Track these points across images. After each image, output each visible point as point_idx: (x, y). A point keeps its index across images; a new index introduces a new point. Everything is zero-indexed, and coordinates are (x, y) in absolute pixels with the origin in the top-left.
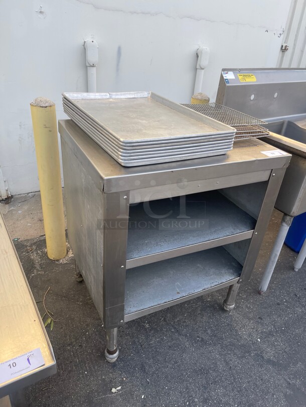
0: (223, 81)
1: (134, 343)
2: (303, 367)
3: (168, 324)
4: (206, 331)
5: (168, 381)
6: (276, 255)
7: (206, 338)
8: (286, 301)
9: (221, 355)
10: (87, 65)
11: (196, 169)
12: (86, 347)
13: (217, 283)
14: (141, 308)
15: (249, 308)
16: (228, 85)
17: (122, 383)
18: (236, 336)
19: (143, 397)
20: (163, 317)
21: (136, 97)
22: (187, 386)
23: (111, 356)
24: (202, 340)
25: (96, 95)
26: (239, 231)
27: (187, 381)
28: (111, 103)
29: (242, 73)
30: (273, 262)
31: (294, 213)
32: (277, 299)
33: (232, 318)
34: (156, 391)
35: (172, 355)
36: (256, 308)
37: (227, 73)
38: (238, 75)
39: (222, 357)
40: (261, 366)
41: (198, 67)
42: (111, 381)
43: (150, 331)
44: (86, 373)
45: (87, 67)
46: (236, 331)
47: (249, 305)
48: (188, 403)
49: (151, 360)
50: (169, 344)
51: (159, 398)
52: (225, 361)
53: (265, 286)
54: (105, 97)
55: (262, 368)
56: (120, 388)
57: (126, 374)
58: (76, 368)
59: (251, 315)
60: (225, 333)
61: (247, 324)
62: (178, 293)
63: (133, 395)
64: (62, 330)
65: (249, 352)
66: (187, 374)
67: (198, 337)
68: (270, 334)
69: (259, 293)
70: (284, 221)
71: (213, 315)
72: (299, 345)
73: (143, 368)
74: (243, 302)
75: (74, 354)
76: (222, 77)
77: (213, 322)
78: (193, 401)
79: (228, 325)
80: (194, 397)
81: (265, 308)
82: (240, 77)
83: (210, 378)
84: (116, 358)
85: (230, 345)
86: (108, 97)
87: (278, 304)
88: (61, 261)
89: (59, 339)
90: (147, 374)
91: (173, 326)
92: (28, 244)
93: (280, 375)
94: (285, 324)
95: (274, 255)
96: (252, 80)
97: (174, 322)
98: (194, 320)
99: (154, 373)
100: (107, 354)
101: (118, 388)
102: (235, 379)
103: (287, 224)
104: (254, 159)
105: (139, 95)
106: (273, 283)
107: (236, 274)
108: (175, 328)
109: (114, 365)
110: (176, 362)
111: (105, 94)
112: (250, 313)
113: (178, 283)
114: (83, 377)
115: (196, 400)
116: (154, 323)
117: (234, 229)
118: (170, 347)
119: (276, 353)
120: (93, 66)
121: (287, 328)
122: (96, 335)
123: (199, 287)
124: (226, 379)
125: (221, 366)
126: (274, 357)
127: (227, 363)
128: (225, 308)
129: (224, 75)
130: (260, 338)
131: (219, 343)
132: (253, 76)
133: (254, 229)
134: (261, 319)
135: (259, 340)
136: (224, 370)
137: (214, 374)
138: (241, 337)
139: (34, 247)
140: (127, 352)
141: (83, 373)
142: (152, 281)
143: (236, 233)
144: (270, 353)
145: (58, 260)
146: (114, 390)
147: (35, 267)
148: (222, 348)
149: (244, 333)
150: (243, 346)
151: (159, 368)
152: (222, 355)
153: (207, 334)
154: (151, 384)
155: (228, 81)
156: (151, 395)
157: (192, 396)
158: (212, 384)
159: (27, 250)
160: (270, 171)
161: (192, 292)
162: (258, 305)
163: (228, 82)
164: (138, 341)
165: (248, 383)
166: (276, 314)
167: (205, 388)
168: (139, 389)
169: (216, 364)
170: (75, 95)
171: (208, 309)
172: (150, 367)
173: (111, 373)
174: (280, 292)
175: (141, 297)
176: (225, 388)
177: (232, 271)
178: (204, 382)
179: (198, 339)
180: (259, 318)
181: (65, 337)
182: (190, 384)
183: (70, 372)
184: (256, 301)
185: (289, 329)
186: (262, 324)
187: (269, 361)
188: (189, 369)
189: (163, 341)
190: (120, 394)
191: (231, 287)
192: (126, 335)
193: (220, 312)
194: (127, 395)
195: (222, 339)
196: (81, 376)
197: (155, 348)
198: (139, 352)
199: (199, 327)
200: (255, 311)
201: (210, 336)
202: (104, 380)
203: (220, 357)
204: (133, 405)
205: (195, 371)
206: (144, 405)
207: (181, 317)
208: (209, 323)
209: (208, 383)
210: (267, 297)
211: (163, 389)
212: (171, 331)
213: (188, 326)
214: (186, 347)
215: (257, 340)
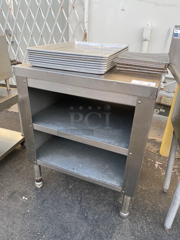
1: (55, 188)
3: (80, 194)
5: (45, 216)
9: (86, 232)
15: (142, 227)
17: (30, 198)
19: (28, 211)
20: (83, 189)
22: (49, 227)
24: (87, 217)
34: (36, 215)
35: (63, 208)
42: (28, 194)
43: (69, 190)
44: (26, 183)
46: (114, 232)
47: (145, 227)
48: (39, 233)
49: (51, 201)
50: (68, 202)
51: (32, 218)
56: (27, 199)
57: (36, 196)
58: (26, 179)
59: (137, 234)
60: (105, 226)
62: (74, 169)
63: (27, 207)
66: (57, 222)
71: (111, 211)
73: (44, 201)
74: (143, 223)
77: (106, 215)
78: (42, 236)
79: (114, 224)
80: (45, 235)
83: (64, 236)
85: (98, 234)
91: (82, 197)
97: (84, 196)
98: (96, 204)
99: (45, 207)
101: (25, 198)
108: (81, 199)
109: (37, 189)
110: (59, 213)
112: (139, 232)
113: (81, 165)
114: (23, 184)
115: (44, 237)
116: (75, 188)
118: (67, 204)
122: (47, 173)
123: (88, 174)
131: (93, 227)
137: (69, 237)
138: (111, 237)
140: (48, 189)
146: (23, 198)
148: (91, 231)
151: (50, 207)
152: (86, 233)
153: (94, 217)
154: (38, 210)
156: (32, 213)
162: (152, 233)
164: (58, 189)
167: (55, 237)
168: (32, 207)
169: (77, 234)
171: (113, 206)
172: (47, 203)
173: (32, 191)
178: (59, 234)
179: (86, 214)
182: (52, 227)
184: (155, 230)
188: (60, 221)
189: (67, 199)
190: (24, 201)
192: (57, 183)
194: (25, 204)
195: (99, 227)
197: (60, 198)
198: (52, 193)
199: (94, 210)
200: (144, 234)
201: (93, 219)
202: (27, 191)
203: (83, 233)
204: (22, 210)
205: (62, 225)
206: (24, 215)
207: (92, 197)
208: (103, 212)
209: (59, 237)
210: (168, 235)
211: (39, 217)
212: (77, 199)
213: (89, 203)
214: (74, 211)
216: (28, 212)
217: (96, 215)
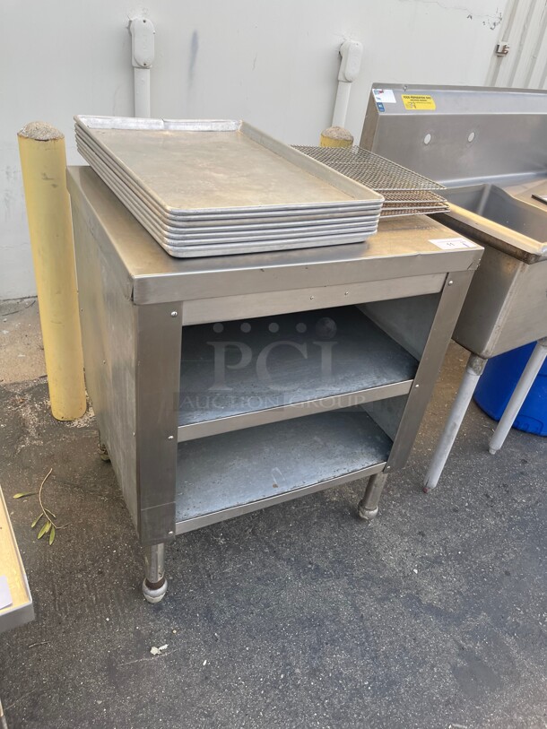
0: (373, 106)
1: (196, 570)
2: (489, 620)
3: (258, 540)
4: (324, 553)
5: (250, 636)
6: (455, 425)
7: (324, 565)
8: (470, 504)
9: (346, 594)
10: (134, 64)
11: (307, 267)
12: (110, 575)
13: (345, 471)
14: (208, 511)
15: (403, 516)
16: (381, 114)
17: (169, 638)
18: (376, 563)
19: (205, 663)
20: (250, 527)
21: (214, 129)
22: (284, 646)
23: (152, 592)
24: (317, 567)
25: (138, 123)
26: (385, 381)
27: (285, 637)
28: (167, 138)
29: (409, 93)
30: (450, 437)
31: (487, 351)
32: (454, 502)
33: (372, 533)
34: (229, 653)
35: (262, 593)
36: (417, 516)
37: (381, 92)
38: (403, 96)
39: (349, 598)
40: (416, 616)
41: (341, 77)
42: (151, 634)
43: (227, 550)
44: (108, 619)
45: (133, 67)
46: (378, 555)
47: (403, 511)
48: (282, 676)
49: (225, 601)
50: (258, 574)
51: (234, 667)
52: (353, 605)
53: (435, 480)
54: (155, 127)
55: (416, 620)
56: (166, 646)
57: (178, 623)
58: (90, 611)
59: (406, 529)
60: (357, 557)
61: (397, 543)
62: (275, 486)
63: (189, 659)
64: (69, 545)
65: (396, 591)
66: (285, 625)
67: (310, 563)
68: (436, 561)
69: (424, 490)
70: (471, 366)
71: (340, 526)
72: (485, 583)
73: (208, 614)
74: (394, 505)
75: (88, 588)
76: (372, 98)
77: (339, 538)
78: (293, 673)
79: (365, 543)
80: (295, 666)
81: (432, 516)
82: (406, 101)
83: (324, 634)
84: (162, 596)
85: (366, 579)
86: (162, 126)
87: (455, 510)
88: (76, 423)
89: (64, 559)
90: (215, 623)
91: (267, 543)
92: (18, 391)
93: (447, 631)
94: (463, 545)
95: (451, 424)
96: (427, 107)
97: (270, 538)
98: (305, 534)
99: (227, 622)
100: (146, 589)
101: (161, 648)
102: (368, 636)
103: (475, 371)
104: (414, 253)
105: (218, 126)
106: (450, 474)
107: (380, 457)
108: (270, 547)
109: (158, 607)
110: (267, 606)
111: (155, 121)
112: (405, 524)
113: (277, 469)
114: (102, 626)
115: (298, 671)
116: (234, 537)
117: (378, 377)
118: (259, 579)
119: (444, 594)
120: (145, 67)
121: (465, 551)
122: (130, 554)
123: (313, 477)
124: (353, 637)
125: (346, 613)
126: (440, 600)
127: (356, 610)
128: (361, 515)
129: (375, 96)
130: (417, 568)
131: (346, 575)
132: (431, 101)
133: (413, 378)
134: (423, 535)
135: (416, 571)
136: (350, 622)
137: (333, 627)
138: (385, 566)
139: (28, 397)
140: (182, 586)
141: (102, 620)
142: (231, 464)
143: (380, 384)
144: (432, 595)
145: (70, 422)
146: (154, 651)
147: (29, 433)
148: (349, 583)
149: (391, 559)
150: (388, 580)
151: (237, 615)
152: (349, 594)
153: (327, 558)
154: (222, 641)
155: (382, 107)
156: (219, 660)
157: (290, 664)
158: (327, 644)
159: (14, 401)
160: (445, 275)
161: (300, 484)
162: (420, 511)
163: (382, 109)
164: (204, 568)
165: (391, 644)
166: (450, 528)
167: (315, 651)
168: (200, 650)
169: (338, 609)
170: (100, 121)
171: (332, 515)
172: (222, 611)
173: (152, 621)
174: (460, 490)
175: (209, 491)
176: (349, 651)
177: (374, 450)
178: (314, 640)
179: (310, 566)
180: (420, 533)
181: (75, 557)
182: (289, 642)
183: (78, 618)
184: (417, 503)
185: (471, 554)
186: (424, 544)
187: (430, 608)
188: (289, 618)
189: (248, 569)
190: (165, 657)
191: (372, 478)
192: (184, 556)
193: (353, 521)
194: (177, 660)
195: (352, 567)
196: (99, 624)
197: (232, 581)
198: (204, 586)
199: (314, 546)
200: (413, 521)
201: (330, 563)
202: (138, 633)
203: (345, 599)
204: (186, 677)
205: (300, 621)
206: (206, 678)
207: (283, 528)
208: (331, 539)
209: (320, 643)
210: (436, 497)
211: (241, 650)
212: (264, 552)
213: (294, 543)
214: (288, 579)
215: (412, 572)
216: (206, 665)
217: (326, 552)
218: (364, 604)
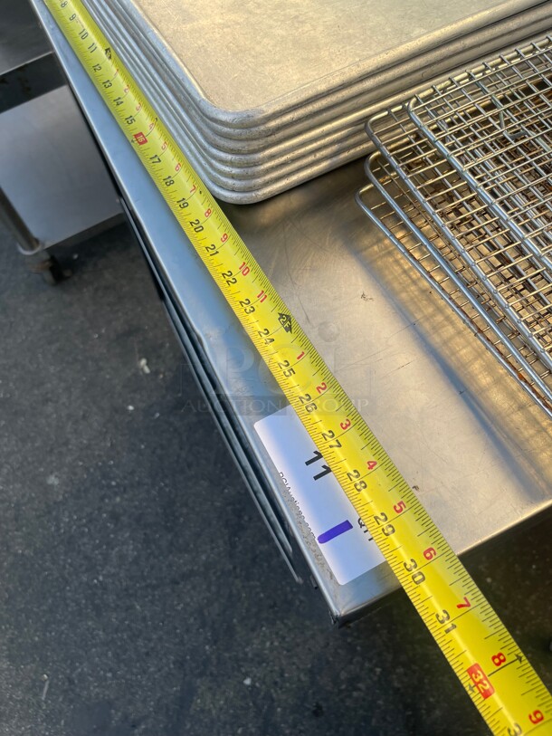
9: (207, 566)
15: (352, 685)
17: (155, 373)
19: (130, 407)
27: (153, 486)
34: (138, 429)
36: (354, 711)
39: (202, 569)
40: (180, 665)
42: (160, 356)
46: (271, 622)
47: (361, 685)
48: (114, 483)
51: (126, 435)
52: (193, 573)
55: (174, 663)
56: (147, 371)
57: (171, 378)
60: (264, 588)
61: (295, 660)
65: (215, 641)
66: (166, 485)
68: (268, 725)
73: (180, 404)
74: (371, 670)
78: (116, 494)
79: (290, 604)
83: (156, 532)
93: (157, 710)
99: (171, 424)
101: (146, 368)
102: (154, 588)
112: (335, 684)
115: (118, 499)
119: (213, 722)
124: (152, 567)
126: (202, 711)
127: (186, 577)
130: (253, 686)
131: (235, 568)
134: (316, 714)
135: (248, 682)
136: (170, 566)
137: (164, 543)
138: (253, 630)
144: (211, 700)
146: (143, 362)
148: (223, 572)
150: (230, 631)
151: (179, 434)
152: (207, 569)
156: (133, 420)
157: (125, 491)
158: (145, 534)
162: (366, 720)
165: (143, 618)
167: (138, 520)
168: (144, 402)
172: (183, 418)
176: (136, 561)
178: (150, 519)
179: (246, 518)
180: (319, 707)
182: (148, 491)
186: (298, 710)
187: (191, 691)
190: (137, 372)
194: (136, 382)
195: (247, 579)
200: (343, 701)
202: (162, 346)
206: (117, 411)
211: (141, 440)
215: (246, 675)
216: (129, 410)
218: (194, 588)
